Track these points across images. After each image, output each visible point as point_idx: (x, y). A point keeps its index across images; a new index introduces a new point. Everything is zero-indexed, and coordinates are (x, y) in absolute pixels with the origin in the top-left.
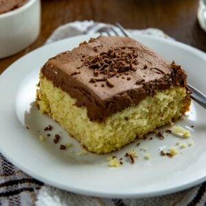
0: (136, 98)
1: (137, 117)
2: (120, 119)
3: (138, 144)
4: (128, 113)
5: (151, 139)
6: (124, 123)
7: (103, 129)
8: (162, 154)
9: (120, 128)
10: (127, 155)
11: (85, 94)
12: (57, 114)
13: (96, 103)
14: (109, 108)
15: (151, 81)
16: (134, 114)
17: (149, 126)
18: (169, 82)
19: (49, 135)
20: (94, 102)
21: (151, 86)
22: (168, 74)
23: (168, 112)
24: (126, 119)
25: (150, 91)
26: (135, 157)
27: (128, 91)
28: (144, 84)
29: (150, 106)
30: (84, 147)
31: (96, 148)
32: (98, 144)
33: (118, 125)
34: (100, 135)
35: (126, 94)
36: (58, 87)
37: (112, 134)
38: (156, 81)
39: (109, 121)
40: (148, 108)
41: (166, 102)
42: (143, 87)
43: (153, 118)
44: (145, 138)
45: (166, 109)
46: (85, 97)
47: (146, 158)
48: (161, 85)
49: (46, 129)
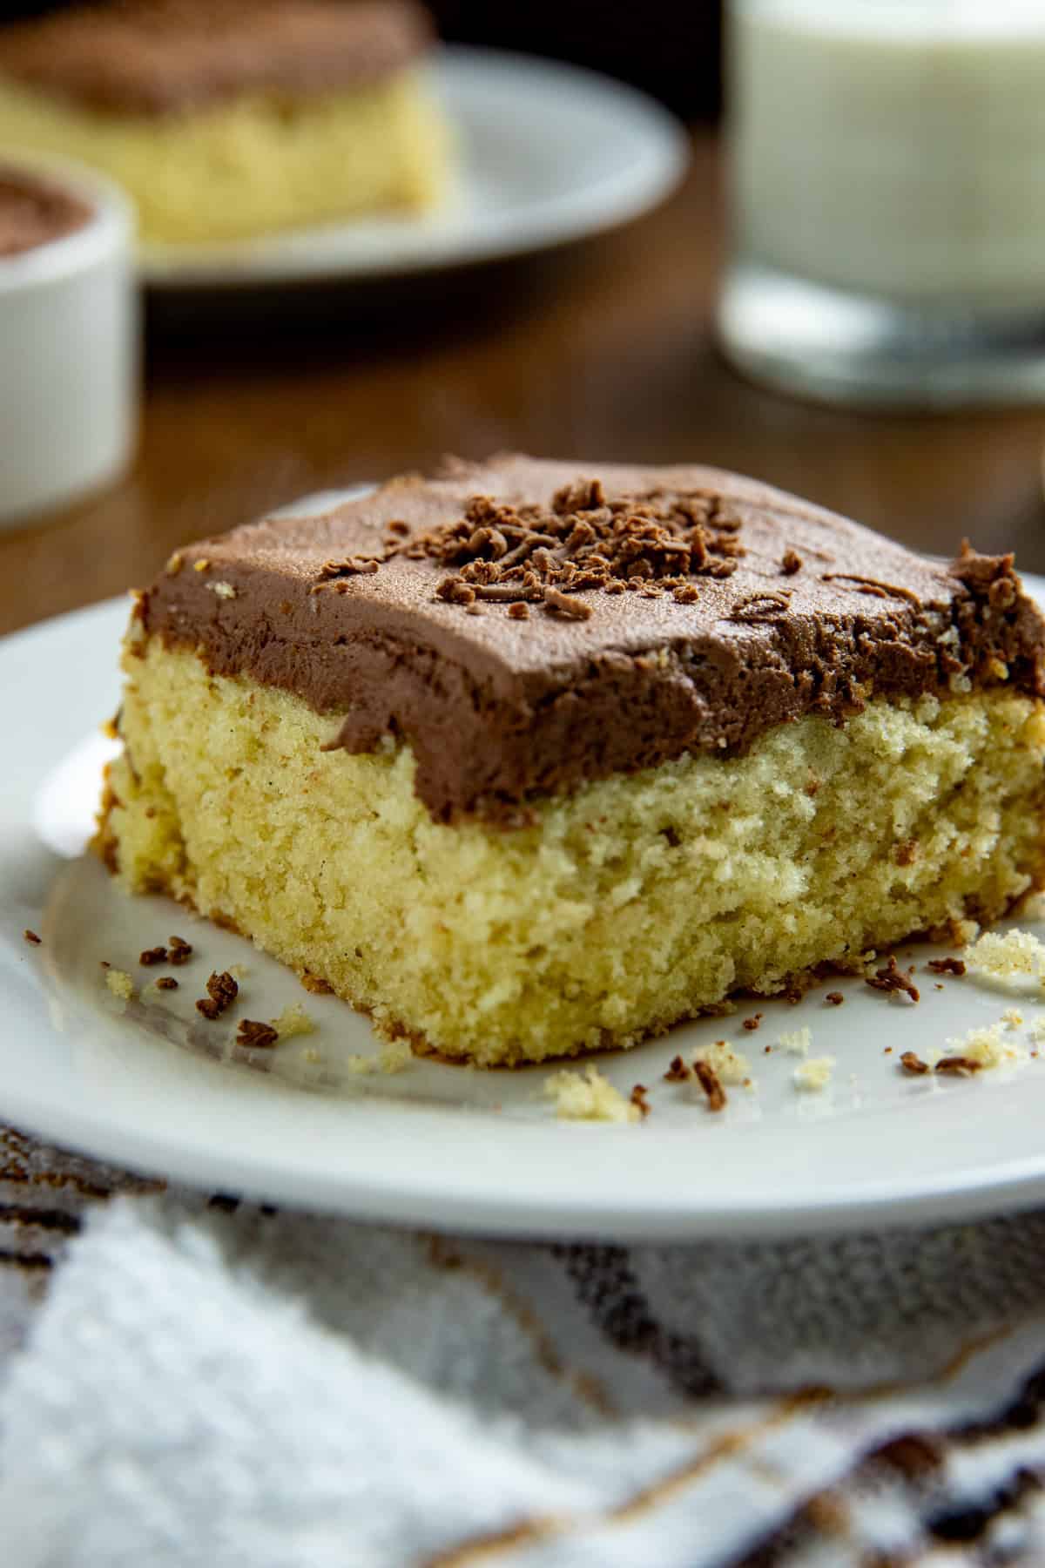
0: (731, 701)
1: (739, 827)
2: (630, 828)
3: (750, 1026)
4: (683, 792)
5: (836, 1000)
6: (653, 853)
7: (516, 869)
8: (912, 1067)
9: (631, 888)
10: (677, 1071)
11: (400, 660)
12: (225, 864)
13: (475, 693)
14: (557, 730)
15: (829, 620)
16: (721, 809)
17: (817, 916)
18: (940, 649)
19: (170, 985)
20: (458, 690)
21: (824, 647)
22: (932, 607)
23: (941, 843)
24: (672, 835)
25: (818, 676)
26: (733, 1082)
27: (678, 645)
28: (780, 624)
29: (822, 779)
30: (397, 1030)
31: (471, 1019)
32: (487, 980)
33: (616, 865)
34: (501, 909)
35: (664, 658)
36: (232, 671)
37: (577, 912)
38: (859, 625)
39: (557, 824)
40: (811, 791)
41: (921, 767)
42: (777, 644)
43: (844, 871)
44: (790, 994)
45: (923, 827)
46: (401, 675)
47: (803, 1088)
48: (894, 655)
49: (154, 958)
